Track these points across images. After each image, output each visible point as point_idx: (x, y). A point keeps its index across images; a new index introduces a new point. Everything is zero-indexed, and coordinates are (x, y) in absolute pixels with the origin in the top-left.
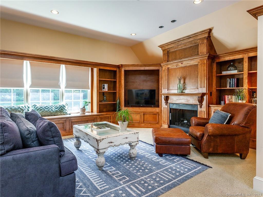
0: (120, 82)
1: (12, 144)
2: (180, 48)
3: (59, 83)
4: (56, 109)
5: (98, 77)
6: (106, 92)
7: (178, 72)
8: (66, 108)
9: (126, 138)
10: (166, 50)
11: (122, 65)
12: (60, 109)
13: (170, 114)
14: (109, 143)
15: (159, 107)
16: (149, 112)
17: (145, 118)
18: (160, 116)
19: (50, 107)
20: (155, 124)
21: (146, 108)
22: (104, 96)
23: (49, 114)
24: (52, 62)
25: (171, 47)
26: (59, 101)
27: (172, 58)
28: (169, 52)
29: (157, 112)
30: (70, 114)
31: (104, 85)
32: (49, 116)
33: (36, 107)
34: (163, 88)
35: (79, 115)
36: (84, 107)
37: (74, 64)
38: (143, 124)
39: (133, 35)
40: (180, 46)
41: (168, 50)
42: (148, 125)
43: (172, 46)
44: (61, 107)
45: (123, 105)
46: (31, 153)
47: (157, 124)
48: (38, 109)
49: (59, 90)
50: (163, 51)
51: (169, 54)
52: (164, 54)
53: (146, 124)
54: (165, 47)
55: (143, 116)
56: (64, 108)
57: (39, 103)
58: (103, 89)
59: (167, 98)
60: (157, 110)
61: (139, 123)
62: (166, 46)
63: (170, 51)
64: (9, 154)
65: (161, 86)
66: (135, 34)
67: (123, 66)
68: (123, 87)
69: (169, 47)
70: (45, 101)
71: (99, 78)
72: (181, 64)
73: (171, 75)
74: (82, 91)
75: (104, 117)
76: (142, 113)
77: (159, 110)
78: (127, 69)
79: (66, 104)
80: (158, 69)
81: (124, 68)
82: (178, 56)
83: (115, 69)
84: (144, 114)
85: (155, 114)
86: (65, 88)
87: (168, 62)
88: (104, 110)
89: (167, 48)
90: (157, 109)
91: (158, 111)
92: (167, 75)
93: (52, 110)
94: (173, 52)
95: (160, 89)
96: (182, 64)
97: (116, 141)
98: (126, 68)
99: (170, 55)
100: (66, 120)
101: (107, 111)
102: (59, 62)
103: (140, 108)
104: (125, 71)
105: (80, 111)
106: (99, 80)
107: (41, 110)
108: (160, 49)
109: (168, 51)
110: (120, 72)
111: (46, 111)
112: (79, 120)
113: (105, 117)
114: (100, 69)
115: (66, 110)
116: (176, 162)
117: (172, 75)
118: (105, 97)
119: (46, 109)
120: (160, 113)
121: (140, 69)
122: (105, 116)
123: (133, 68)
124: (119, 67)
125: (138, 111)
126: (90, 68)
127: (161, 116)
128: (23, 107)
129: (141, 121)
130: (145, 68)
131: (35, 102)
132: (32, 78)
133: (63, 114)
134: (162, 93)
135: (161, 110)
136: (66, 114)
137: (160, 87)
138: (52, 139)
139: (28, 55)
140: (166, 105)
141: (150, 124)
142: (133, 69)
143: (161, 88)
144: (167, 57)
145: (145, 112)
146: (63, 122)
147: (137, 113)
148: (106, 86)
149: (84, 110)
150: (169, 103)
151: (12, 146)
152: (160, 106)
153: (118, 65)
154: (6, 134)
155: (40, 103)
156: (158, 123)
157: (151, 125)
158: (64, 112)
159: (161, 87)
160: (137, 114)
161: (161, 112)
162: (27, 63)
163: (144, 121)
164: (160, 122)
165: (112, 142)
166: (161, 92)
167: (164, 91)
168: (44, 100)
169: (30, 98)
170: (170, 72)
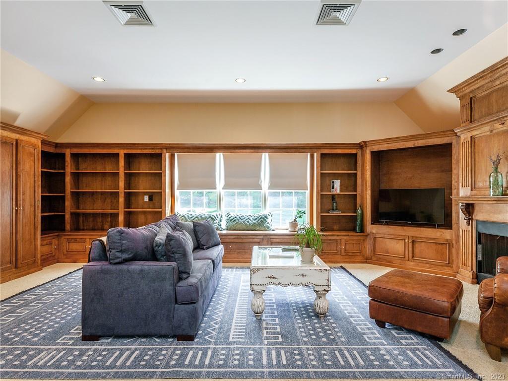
0: (363, 174)
1: (130, 254)
2: (499, 86)
3: (260, 181)
4: (254, 221)
5: (320, 168)
6: (338, 194)
7: (496, 145)
8: (268, 221)
9: (303, 275)
10: (467, 97)
11: (365, 142)
12: (259, 222)
13: (480, 246)
14: (269, 277)
15: (452, 229)
16: (427, 238)
17: (417, 250)
18: (454, 250)
19: (247, 218)
20: (442, 266)
21: (419, 228)
22: (334, 202)
23: (245, 228)
24: (248, 151)
25: (478, 88)
26: (261, 209)
27: (481, 112)
28: (473, 99)
29: (447, 240)
30: (273, 230)
31: (333, 182)
32: (244, 230)
33: (230, 216)
34: (460, 184)
35: (287, 232)
36: (295, 220)
37: (278, 150)
38: (412, 263)
39: (383, 80)
40: (498, 83)
41: (471, 95)
42: (423, 267)
43: (481, 83)
44: (262, 218)
45: (368, 219)
46: (146, 267)
47: (446, 268)
48: (232, 220)
49: (260, 192)
50: (461, 98)
51: (474, 104)
52: (462, 107)
53: (420, 264)
54: (464, 89)
55: (410, 245)
56: (265, 220)
57: (234, 211)
58: (332, 190)
59: (469, 209)
60: (446, 234)
61: (403, 259)
62: (466, 88)
63: (475, 97)
64: (126, 263)
65: (456, 180)
66: (385, 79)
67: (367, 143)
68: (368, 185)
69: (472, 88)
70: (242, 209)
71: (321, 170)
72: (501, 126)
73: (480, 154)
74: (295, 192)
75: (327, 239)
76: (410, 238)
77: (452, 235)
78: (376, 148)
79: (270, 214)
80: (449, 142)
81: (370, 148)
82: (494, 107)
83: (353, 151)
84: (413, 242)
85: (442, 244)
86: (269, 189)
87: (471, 122)
88: (335, 228)
89: (468, 91)
90: (445, 232)
91: (448, 238)
92: (470, 154)
93: (248, 222)
94: (484, 98)
95: (453, 188)
96: (503, 124)
97: (282, 277)
98: (373, 147)
99: (477, 106)
100: (263, 239)
101: (340, 230)
102: (256, 150)
103: (405, 228)
104: (372, 153)
105: (288, 226)
106: (321, 173)
107: (234, 221)
108: (454, 95)
109: (471, 98)
110: (363, 155)
111: (241, 223)
112: (283, 241)
113: (330, 240)
114: (322, 155)
115: (268, 223)
116: (402, 344)
117: (482, 153)
118: (335, 204)
119: (242, 220)
120: (454, 242)
121: (404, 147)
122: (330, 238)
123: (390, 145)
124: (361, 146)
125: (400, 234)
126: (309, 154)
127: (458, 249)
128: (214, 216)
129: (407, 256)
130: (416, 142)
131: (229, 210)
132: (226, 176)
133: (263, 229)
134: (460, 196)
135: (458, 236)
136: (268, 228)
137: (453, 182)
138: (172, 255)
139: (218, 145)
140: (468, 224)
141: (428, 265)
142: (389, 147)
143: (456, 184)
144: (469, 112)
145: (417, 237)
146: (259, 241)
147: (398, 238)
148: (337, 184)
149: (294, 224)
150: (476, 221)
151: (130, 256)
152: (454, 227)
153: (359, 144)
154: (124, 242)
155: (236, 211)
156: (449, 264)
157: (430, 268)
158: (265, 227)
159: (458, 182)
160: (397, 241)
161: (458, 241)
162: (220, 156)
163: (413, 257)
164: (455, 263)
165: (273, 278)
166: (458, 193)
167: (463, 192)
168: (241, 207)
169: (223, 203)
170: (476, 147)
